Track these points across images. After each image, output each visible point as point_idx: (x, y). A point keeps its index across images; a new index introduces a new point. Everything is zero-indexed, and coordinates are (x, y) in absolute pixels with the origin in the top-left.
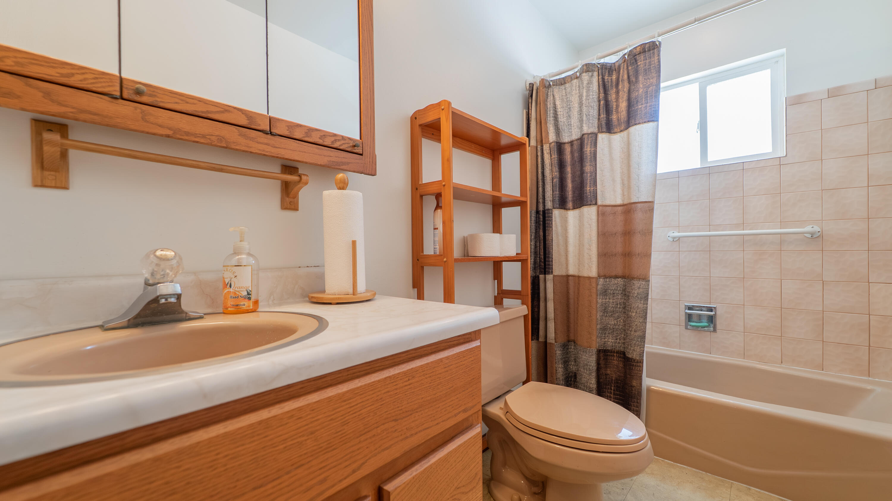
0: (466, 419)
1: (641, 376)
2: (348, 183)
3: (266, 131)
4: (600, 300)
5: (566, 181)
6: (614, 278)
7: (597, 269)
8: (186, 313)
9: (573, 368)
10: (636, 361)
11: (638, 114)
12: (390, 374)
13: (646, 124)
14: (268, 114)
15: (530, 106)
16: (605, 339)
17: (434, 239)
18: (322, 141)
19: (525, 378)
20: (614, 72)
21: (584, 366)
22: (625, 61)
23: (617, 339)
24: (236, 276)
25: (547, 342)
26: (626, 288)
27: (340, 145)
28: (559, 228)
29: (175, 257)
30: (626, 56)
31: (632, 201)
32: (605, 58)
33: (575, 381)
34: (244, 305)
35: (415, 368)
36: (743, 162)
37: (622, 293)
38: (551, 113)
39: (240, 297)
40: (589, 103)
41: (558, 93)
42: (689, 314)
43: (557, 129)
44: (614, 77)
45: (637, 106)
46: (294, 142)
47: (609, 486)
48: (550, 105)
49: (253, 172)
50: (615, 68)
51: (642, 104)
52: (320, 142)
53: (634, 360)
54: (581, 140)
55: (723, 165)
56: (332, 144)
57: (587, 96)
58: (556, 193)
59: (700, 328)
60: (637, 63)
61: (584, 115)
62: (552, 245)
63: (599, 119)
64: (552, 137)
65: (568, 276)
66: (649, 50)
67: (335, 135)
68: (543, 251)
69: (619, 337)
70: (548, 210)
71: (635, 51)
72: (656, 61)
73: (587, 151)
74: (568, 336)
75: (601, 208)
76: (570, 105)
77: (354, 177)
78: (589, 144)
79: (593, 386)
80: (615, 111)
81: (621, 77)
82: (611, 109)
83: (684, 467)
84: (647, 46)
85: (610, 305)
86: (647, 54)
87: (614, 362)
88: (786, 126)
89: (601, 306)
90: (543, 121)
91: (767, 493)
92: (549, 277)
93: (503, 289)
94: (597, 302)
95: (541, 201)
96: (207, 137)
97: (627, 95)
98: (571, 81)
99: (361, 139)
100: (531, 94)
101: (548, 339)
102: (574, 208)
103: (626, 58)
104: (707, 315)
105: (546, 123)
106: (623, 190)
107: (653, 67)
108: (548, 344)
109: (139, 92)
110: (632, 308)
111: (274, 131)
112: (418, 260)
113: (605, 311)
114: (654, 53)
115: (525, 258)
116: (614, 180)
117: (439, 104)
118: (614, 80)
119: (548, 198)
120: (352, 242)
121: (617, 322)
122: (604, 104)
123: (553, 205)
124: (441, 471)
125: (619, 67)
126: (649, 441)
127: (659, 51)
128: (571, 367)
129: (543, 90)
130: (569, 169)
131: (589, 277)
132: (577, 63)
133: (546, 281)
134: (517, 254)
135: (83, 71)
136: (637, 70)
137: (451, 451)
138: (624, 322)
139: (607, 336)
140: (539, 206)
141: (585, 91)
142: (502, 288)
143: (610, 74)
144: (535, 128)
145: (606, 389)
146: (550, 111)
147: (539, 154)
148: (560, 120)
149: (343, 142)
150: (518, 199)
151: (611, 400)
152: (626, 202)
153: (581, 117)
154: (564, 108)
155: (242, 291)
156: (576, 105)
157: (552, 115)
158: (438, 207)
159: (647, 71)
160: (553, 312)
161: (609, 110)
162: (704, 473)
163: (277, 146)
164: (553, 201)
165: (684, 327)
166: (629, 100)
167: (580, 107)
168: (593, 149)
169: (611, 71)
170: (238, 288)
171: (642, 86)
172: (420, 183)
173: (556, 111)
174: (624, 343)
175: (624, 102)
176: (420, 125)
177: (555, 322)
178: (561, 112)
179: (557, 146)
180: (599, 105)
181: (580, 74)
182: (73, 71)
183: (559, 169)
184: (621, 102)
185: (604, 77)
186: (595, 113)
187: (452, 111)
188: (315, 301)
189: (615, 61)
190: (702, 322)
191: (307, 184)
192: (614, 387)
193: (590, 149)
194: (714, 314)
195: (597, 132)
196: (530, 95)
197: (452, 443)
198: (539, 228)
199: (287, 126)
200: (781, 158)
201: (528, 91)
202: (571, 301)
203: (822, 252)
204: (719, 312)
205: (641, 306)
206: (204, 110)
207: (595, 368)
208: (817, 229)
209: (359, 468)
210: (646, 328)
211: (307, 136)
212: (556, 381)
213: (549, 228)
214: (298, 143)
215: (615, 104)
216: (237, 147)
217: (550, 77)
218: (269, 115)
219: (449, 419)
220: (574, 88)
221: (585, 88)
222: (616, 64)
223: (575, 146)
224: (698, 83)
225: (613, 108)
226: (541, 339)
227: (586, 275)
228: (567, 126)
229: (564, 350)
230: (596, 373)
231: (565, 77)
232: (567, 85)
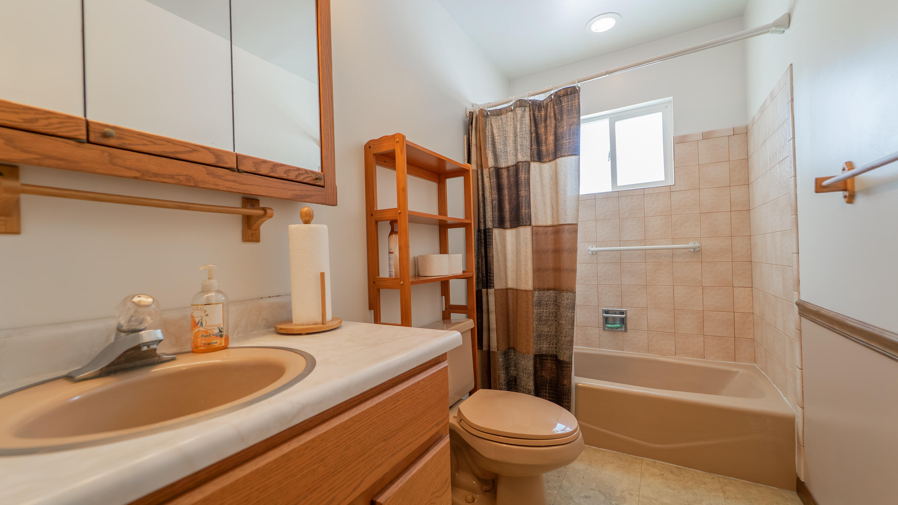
0: (437, 432)
1: (571, 376)
2: (313, 217)
3: (233, 168)
4: (536, 310)
5: (503, 202)
6: (546, 291)
7: (533, 284)
8: (159, 356)
9: (513, 373)
10: (566, 363)
11: (564, 148)
12: (379, 400)
13: (570, 157)
14: (234, 151)
15: (470, 132)
16: (540, 345)
17: (389, 263)
18: (286, 176)
19: (472, 387)
20: (543, 108)
21: (523, 370)
22: (551, 101)
23: (550, 345)
24: (208, 315)
25: (491, 350)
26: (557, 299)
27: (304, 179)
28: (499, 246)
29: (153, 302)
30: (553, 97)
31: (560, 223)
32: (535, 96)
33: (516, 384)
34: (216, 343)
35: (399, 392)
36: (644, 188)
37: (553, 304)
38: (489, 141)
39: (212, 335)
40: (522, 134)
41: (495, 123)
42: (606, 317)
43: (495, 155)
44: (543, 113)
45: (563, 141)
46: (261, 178)
47: (548, 475)
48: (488, 133)
49: (220, 208)
50: (543, 105)
51: (566, 140)
52: (285, 176)
53: (565, 362)
54: (516, 166)
55: (629, 190)
56: (296, 179)
57: (521, 128)
58: (495, 213)
59: (615, 329)
60: (561, 104)
61: (519, 145)
62: (493, 261)
63: (531, 149)
64: (491, 163)
65: (507, 289)
66: (571, 94)
67: (299, 169)
68: (484, 267)
69: (552, 343)
70: (489, 229)
71: (559, 93)
72: (577, 104)
73: (522, 177)
74: (509, 344)
75: (534, 228)
76: (506, 134)
77: (318, 209)
78: (524, 171)
79: (531, 388)
80: (544, 143)
81: (548, 114)
82: (541, 141)
83: (606, 451)
84: (569, 90)
85: (544, 315)
86: (569, 97)
87: (548, 365)
88: (674, 160)
89: (536, 315)
90: (482, 148)
91: (668, 464)
92: (491, 291)
93: (451, 304)
94: (533, 313)
95: (482, 220)
96: (176, 177)
97: (554, 130)
98: (507, 113)
99: (322, 172)
100: (471, 121)
101: (491, 348)
102: (511, 227)
103: (552, 97)
104: (620, 318)
105: (485, 149)
106: (552, 213)
107: (574, 108)
108: (491, 353)
109: (105, 135)
110: (562, 317)
111: (241, 168)
112: (374, 283)
113: (540, 320)
114: (575, 96)
115: (471, 276)
116: (545, 204)
117: (394, 136)
118: (543, 116)
119: (488, 219)
120: (321, 274)
121: (550, 329)
122: (535, 136)
123: (493, 225)
124: (420, 480)
125: (547, 105)
126: (581, 432)
127: (579, 96)
128: (512, 372)
129: (482, 119)
130: (506, 192)
131: (526, 290)
132: (510, 98)
133: (488, 294)
134: (464, 272)
135: (47, 116)
136: (562, 110)
137: (427, 462)
138: (555, 329)
139: (542, 343)
140: (481, 226)
141: (518, 124)
142: (449, 303)
143: (540, 111)
144: (476, 152)
145: (542, 389)
146: (488, 138)
147: (480, 177)
148: (497, 147)
149: (306, 175)
150: (464, 222)
151: (546, 399)
152: (555, 223)
153: (515, 146)
154: (500, 136)
155: (214, 329)
156: (511, 134)
157: (490, 142)
158: (393, 232)
159: (570, 112)
160: (495, 323)
161: (539, 142)
162: (621, 453)
163: (244, 183)
164: (493, 221)
165: (602, 328)
166: (556, 134)
167: (515, 137)
168: (527, 176)
169: (540, 108)
170: (210, 326)
171: (566, 124)
172: (375, 209)
173: (494, 139)
174: (556, 348)
175: (552, 136)
176: (374, 154)
177: (496, 332)
178: (498, 139)
179: (495, 171)
180: (531, 137)
181: (514, 108)
182: (38, 116)
183: (497, 191)
184: (549, 135)
185: (535, 113)
186: (527, 143)
187: (406, 144)
188: (284, 332)
189: (544, 99)
190: (616, 324)
191: (272, 217)
192: (549, 387)
193: (524, 176)
194: (625, 316)
195: (530, 161)
196: (470, 123)
197: (428, 454)
198: (481, 246)
199: (254, 163)
200: (671, 186)
201: (468, 118)
202: (511, 312)
203: (702, 263)
204: (628, 315)
205: (569, 314)
206: (172, 150)
207: (532, 372)
208: (697, 244)
209: (358, 486)
210: (573, 333)
211: (273, 172)
212: (499, 386)
213: (489, 246)
214: (264, 179)
215: (544, 137)
216: (205, 186)
217: (488, 108)
218: (236, 152)
219: (425, 433)
220: (509, 120)
221: (519, 121)
222: (544, 102)
223: (511, 172)
224: (608, 119)
225: (542, 140)
226: (485, 348)
227: (523, 289)
228: (503, 153)
229: (506, 357)
230: (534, 376)
231: (501, 108)
232: (503, 116)
